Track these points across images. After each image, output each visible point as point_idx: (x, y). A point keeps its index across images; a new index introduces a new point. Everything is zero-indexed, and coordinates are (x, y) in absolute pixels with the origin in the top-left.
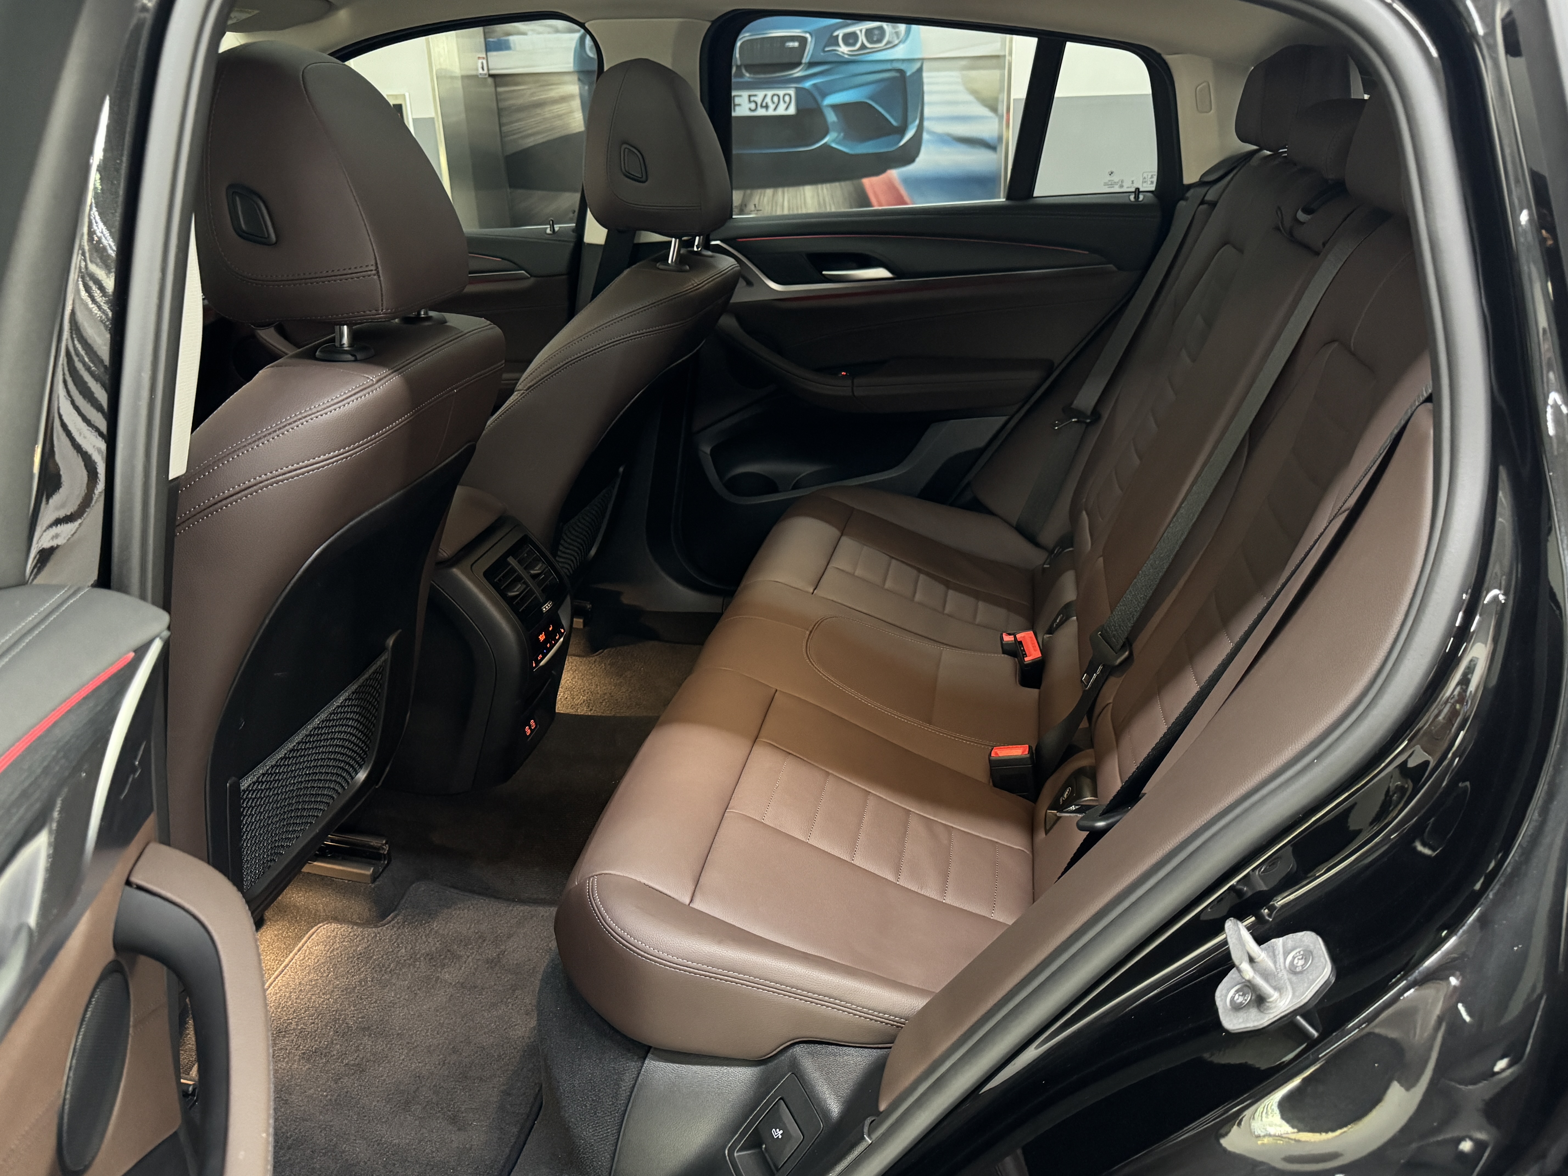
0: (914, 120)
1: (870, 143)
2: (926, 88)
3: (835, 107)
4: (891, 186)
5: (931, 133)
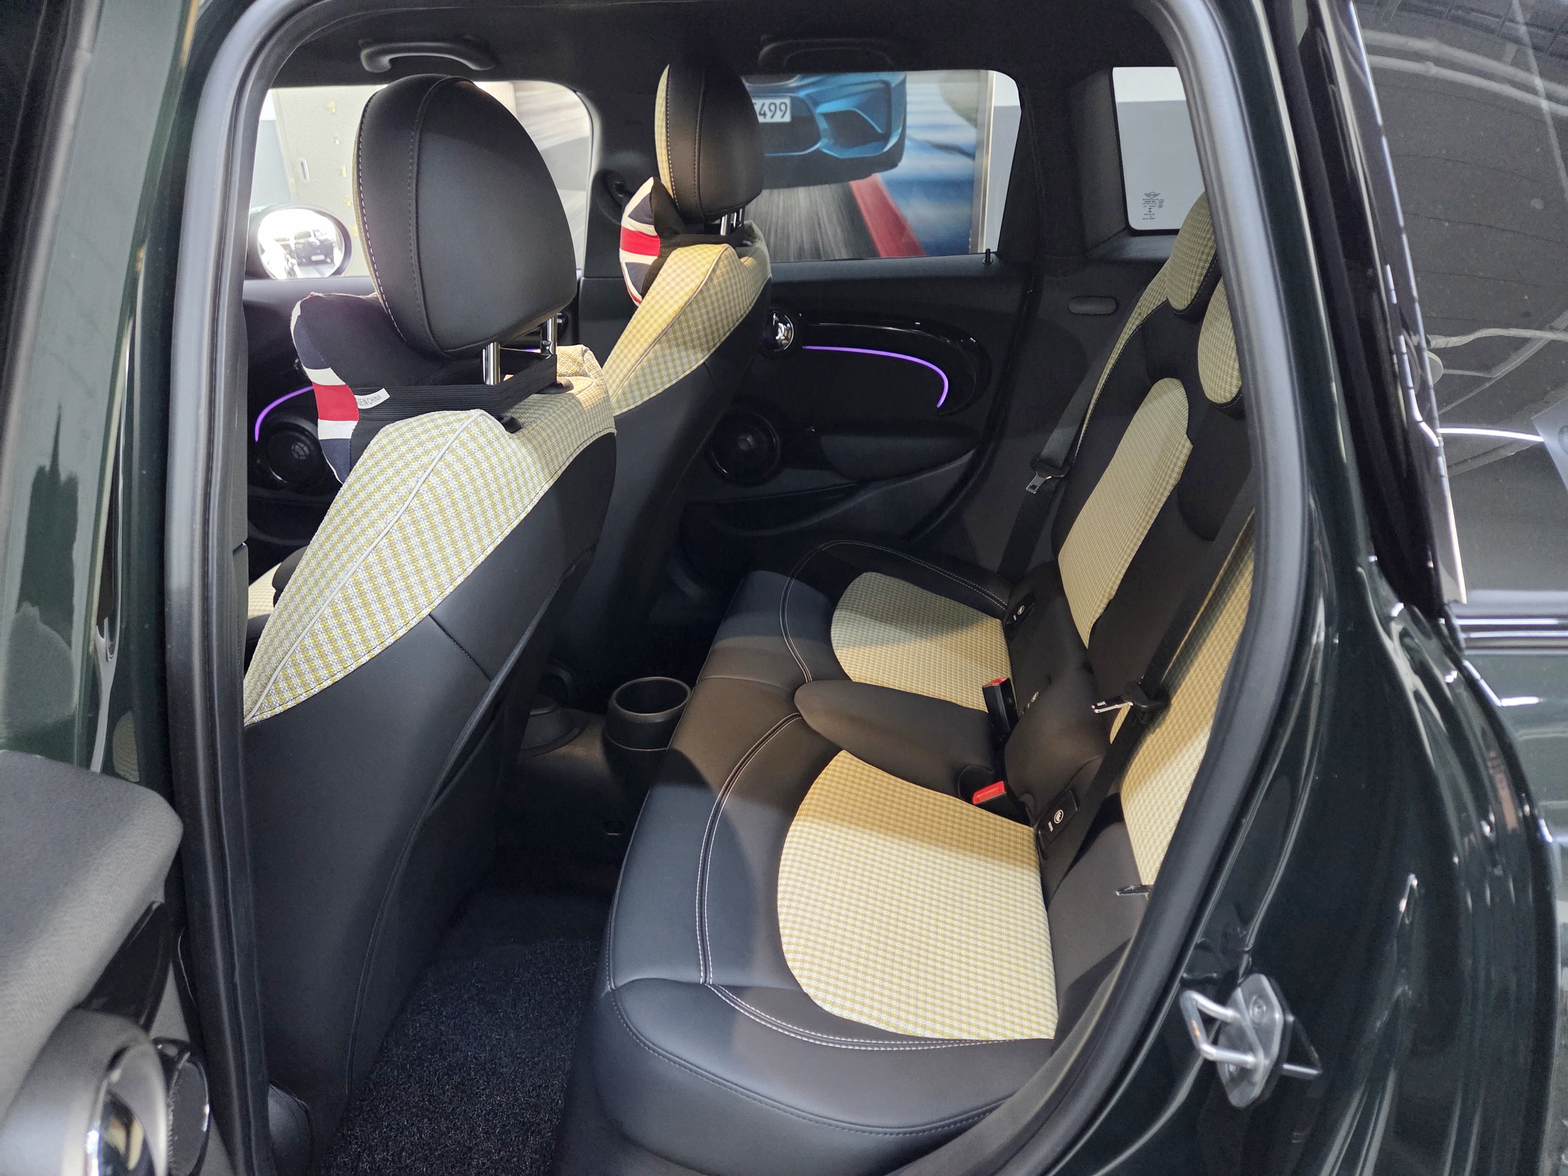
0: (898, 128)
1: (857, 149)
2: (909, 99)
3: (827, 116)
4: (876, 189)
5: (913, 140)
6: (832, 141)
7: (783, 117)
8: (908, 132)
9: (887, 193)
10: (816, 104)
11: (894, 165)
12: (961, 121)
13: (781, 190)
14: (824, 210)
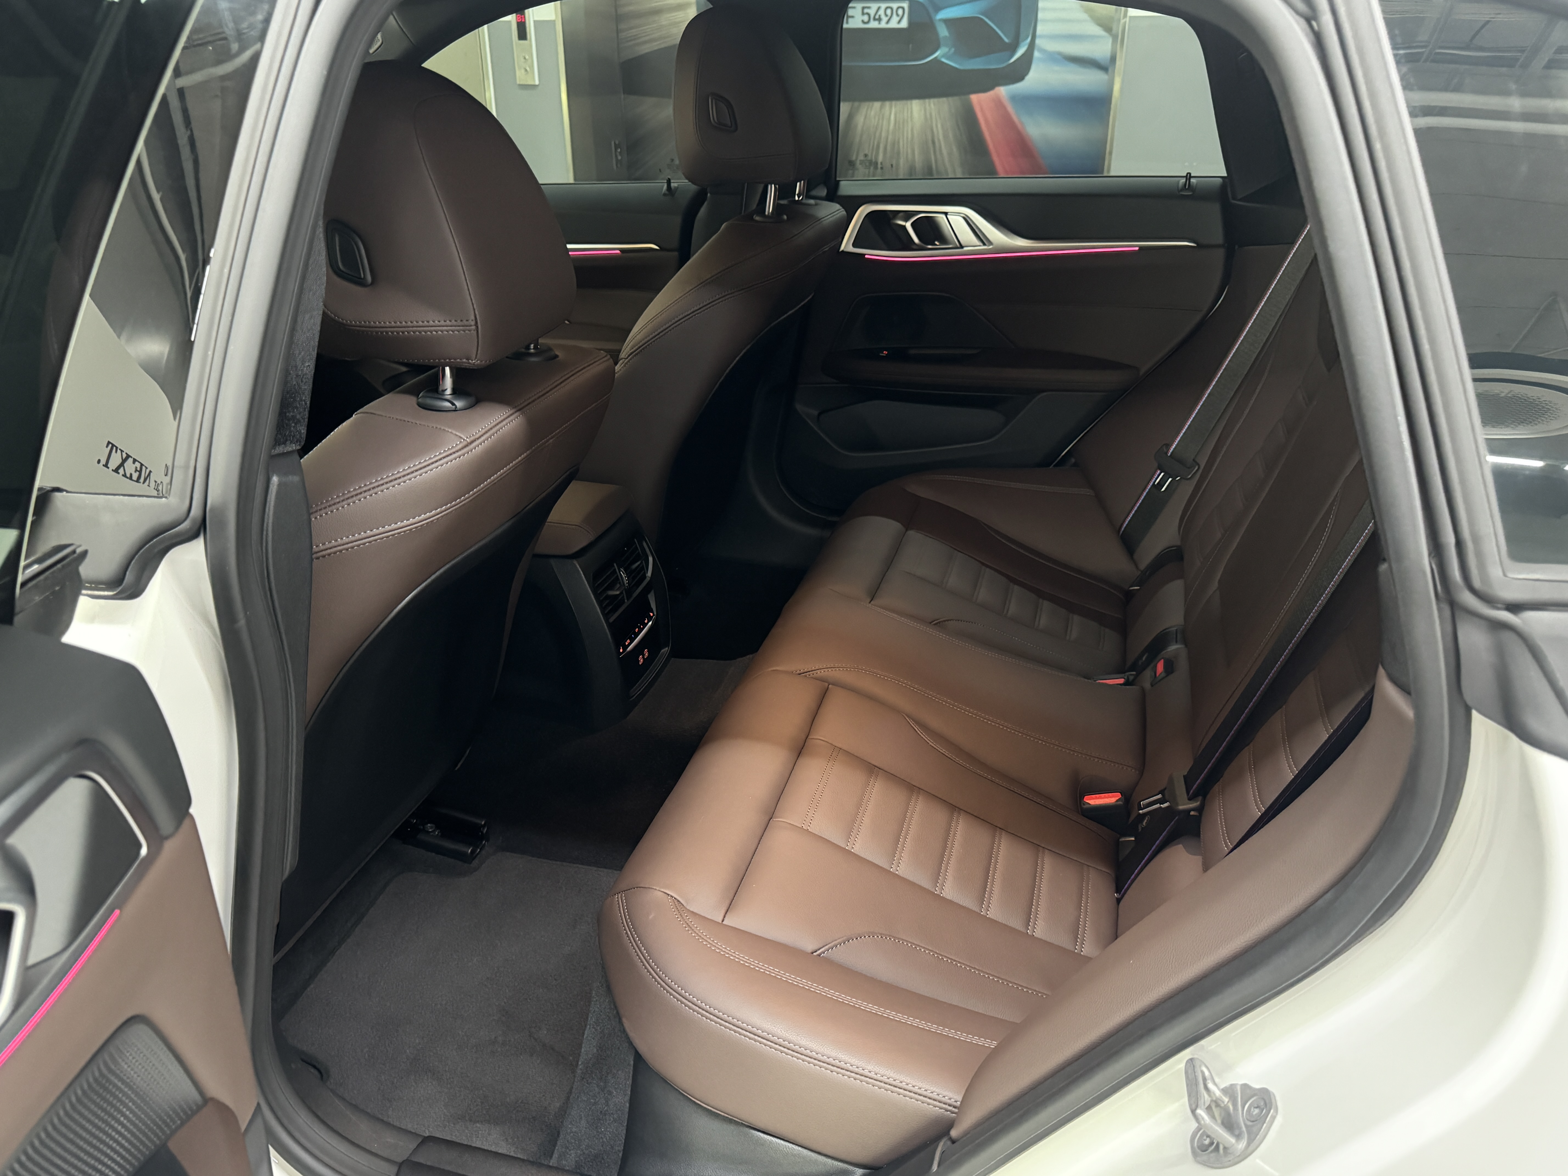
0: (1027, 38)
1: (982, 59)
2: (1040, 5)
3: (947, 22)
4: (999, 103)
5: (1042, 51)
6: (953, 49)
7: (899, 22)
8: (1038, 41)
9: (1010, 109)
10: (938, 9)
11: (1021, 78)
12: (1098, 31)
13: (894, 103)
14: (939, 126)
